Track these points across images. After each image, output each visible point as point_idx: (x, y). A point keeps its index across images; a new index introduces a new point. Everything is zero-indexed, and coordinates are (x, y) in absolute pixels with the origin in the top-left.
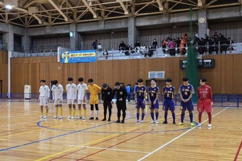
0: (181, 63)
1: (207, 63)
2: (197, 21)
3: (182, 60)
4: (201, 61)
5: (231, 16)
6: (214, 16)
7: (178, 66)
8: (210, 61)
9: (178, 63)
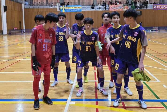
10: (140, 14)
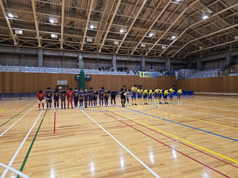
0: (76, 77)
1: (88, 78)
2: (78, 57)
3: (76, 75)
4: (86, 77)
5: (93, 57)
6: (86, 56)
7: (74, 79)
8: (90, 77)
9: (74, 77)
10: (90, 79)
